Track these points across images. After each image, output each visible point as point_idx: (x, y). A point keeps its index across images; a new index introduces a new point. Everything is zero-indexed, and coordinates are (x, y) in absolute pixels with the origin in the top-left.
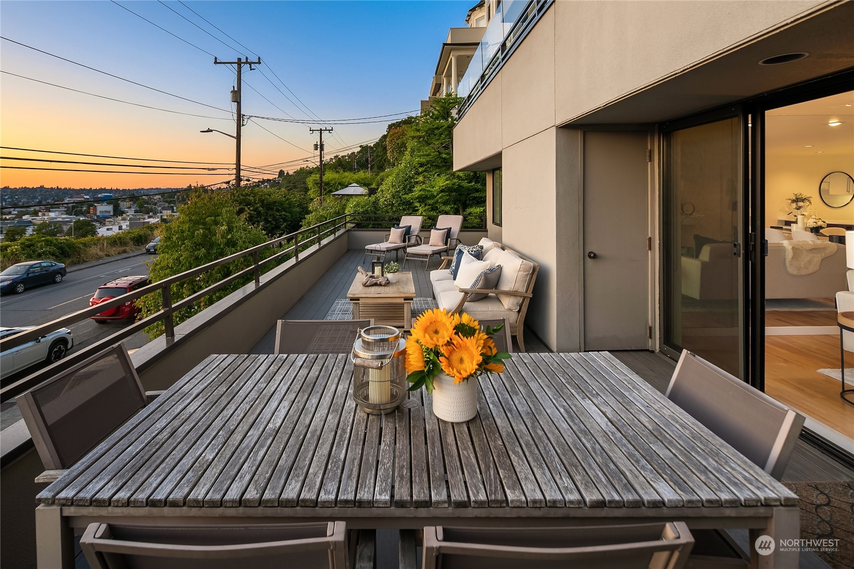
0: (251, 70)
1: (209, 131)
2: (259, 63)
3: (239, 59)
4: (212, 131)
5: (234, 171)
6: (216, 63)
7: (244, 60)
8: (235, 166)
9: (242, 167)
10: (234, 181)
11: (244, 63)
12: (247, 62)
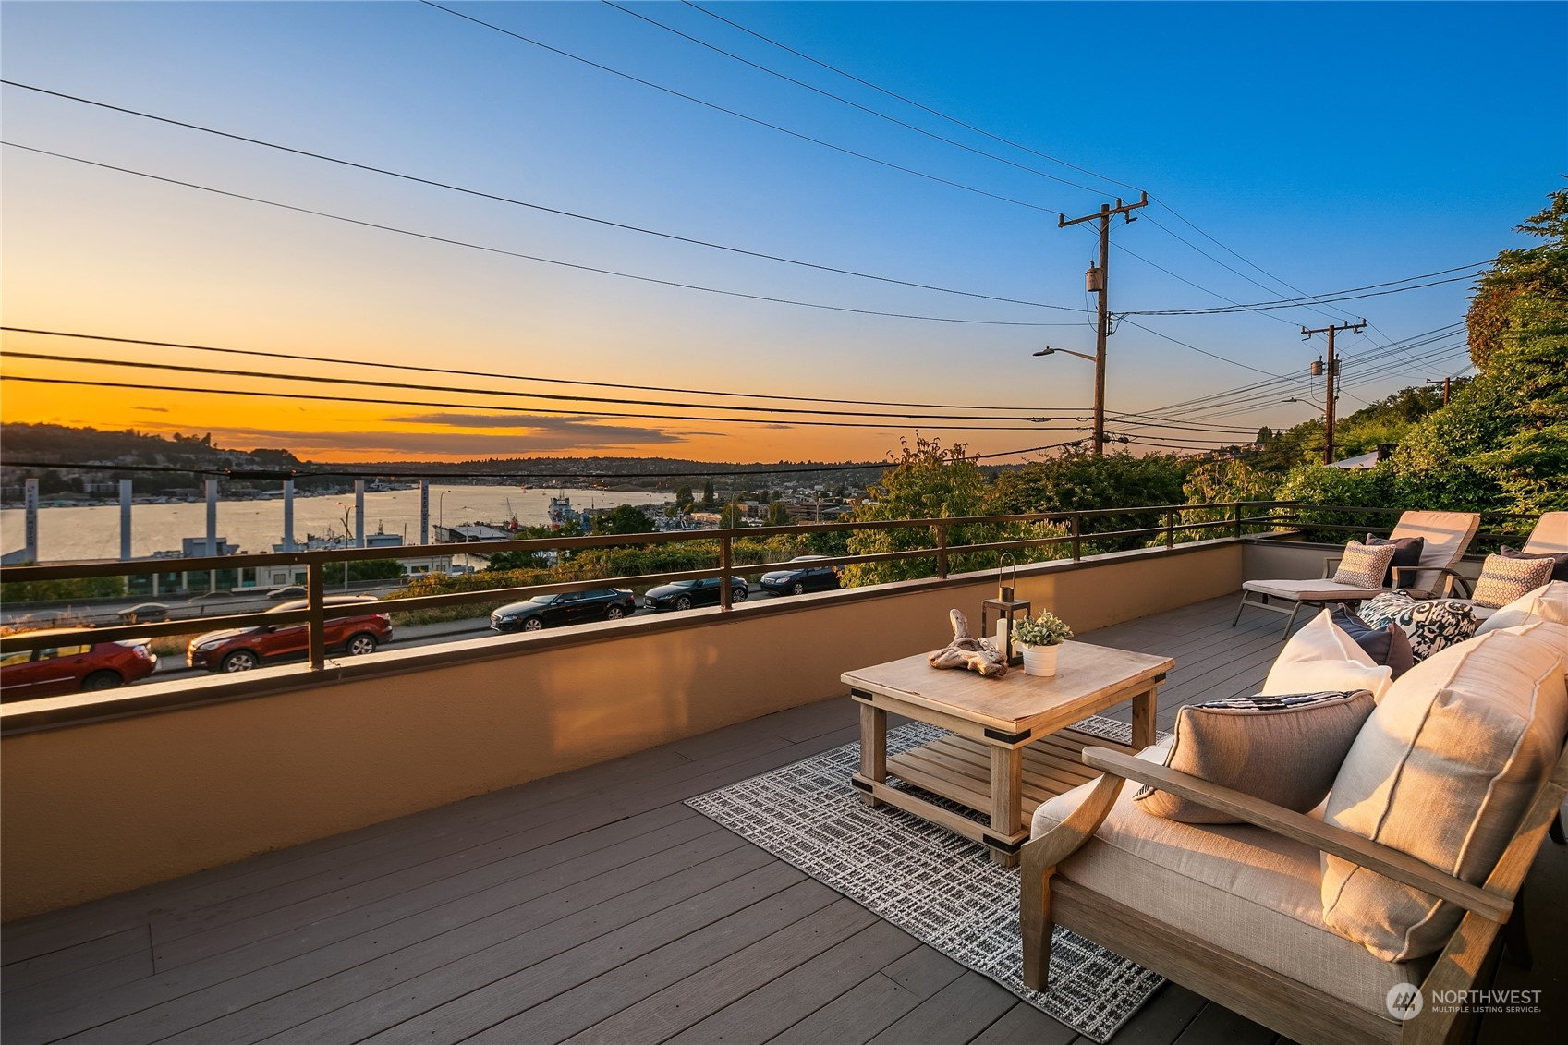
0: (1128, 222)
1: (1049, 351)
2: (1145, 203)
3: (1106, 207)
4: (1052, 351)
5: (1092, 423)
6: (1062, 224)
7: (1113, 207)
8: (1093, 414)
9: (1106, 415)
10: (1091, 441)
11: (1115, 212)
12: (1120, 209)
